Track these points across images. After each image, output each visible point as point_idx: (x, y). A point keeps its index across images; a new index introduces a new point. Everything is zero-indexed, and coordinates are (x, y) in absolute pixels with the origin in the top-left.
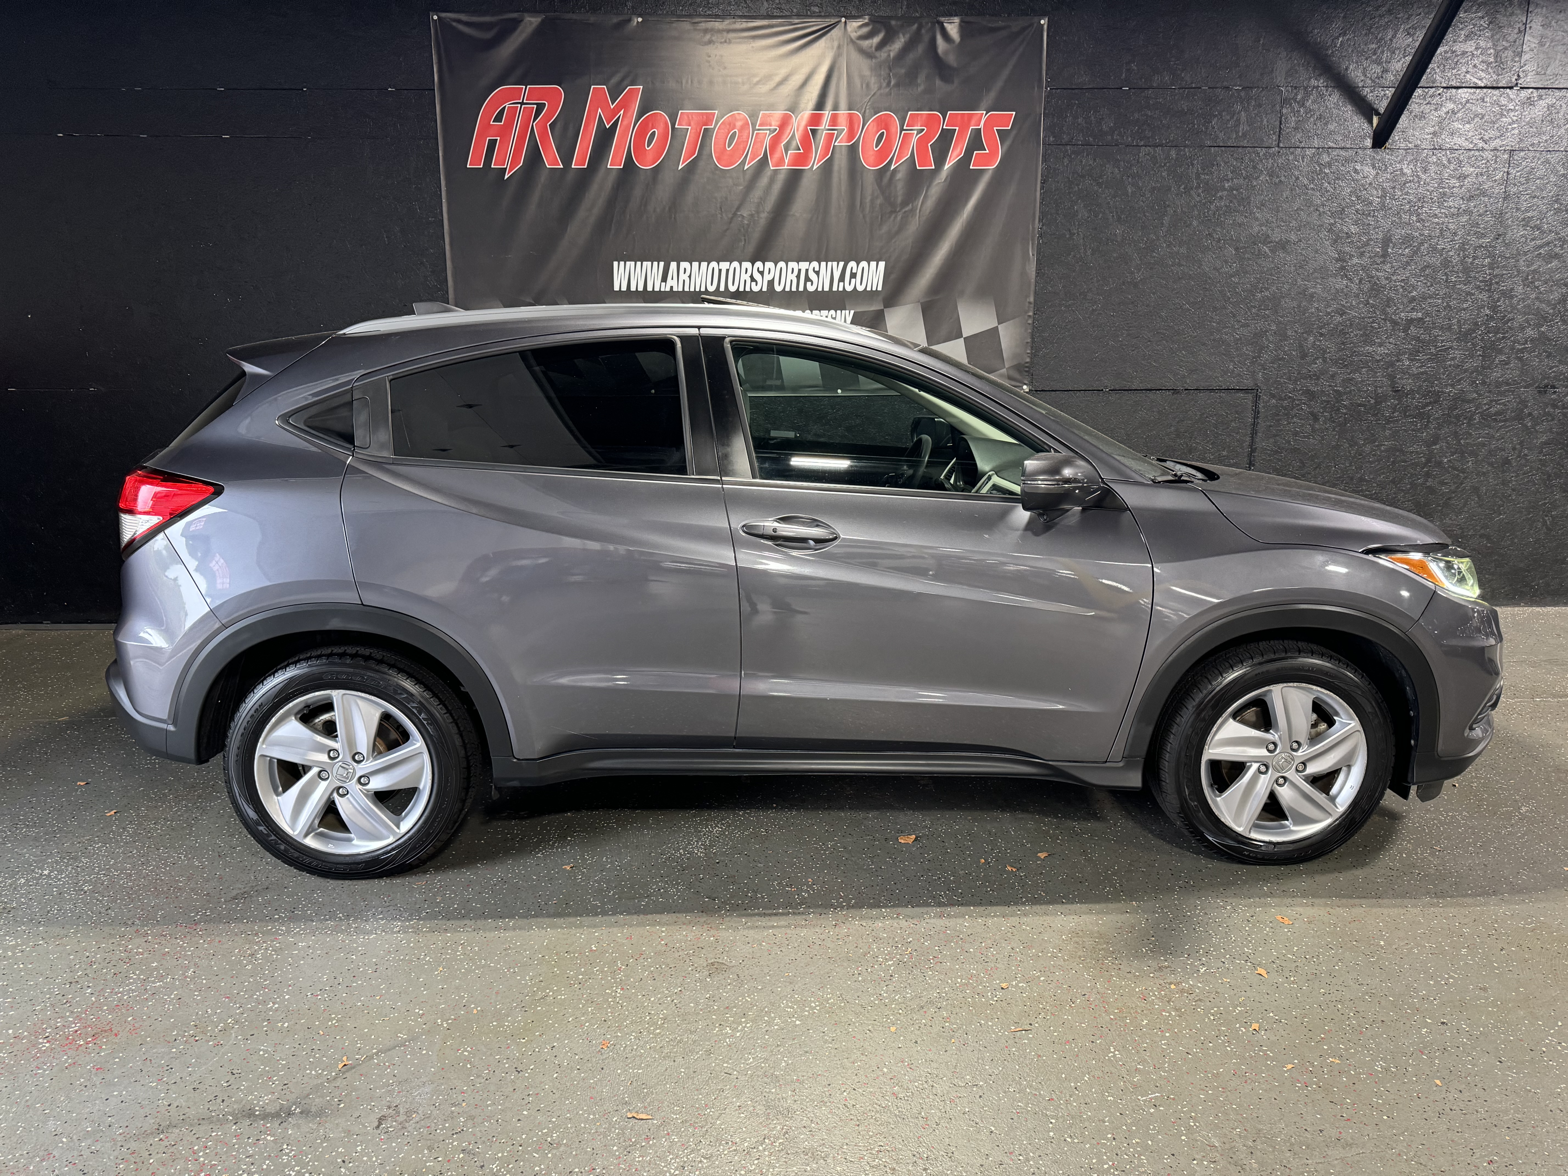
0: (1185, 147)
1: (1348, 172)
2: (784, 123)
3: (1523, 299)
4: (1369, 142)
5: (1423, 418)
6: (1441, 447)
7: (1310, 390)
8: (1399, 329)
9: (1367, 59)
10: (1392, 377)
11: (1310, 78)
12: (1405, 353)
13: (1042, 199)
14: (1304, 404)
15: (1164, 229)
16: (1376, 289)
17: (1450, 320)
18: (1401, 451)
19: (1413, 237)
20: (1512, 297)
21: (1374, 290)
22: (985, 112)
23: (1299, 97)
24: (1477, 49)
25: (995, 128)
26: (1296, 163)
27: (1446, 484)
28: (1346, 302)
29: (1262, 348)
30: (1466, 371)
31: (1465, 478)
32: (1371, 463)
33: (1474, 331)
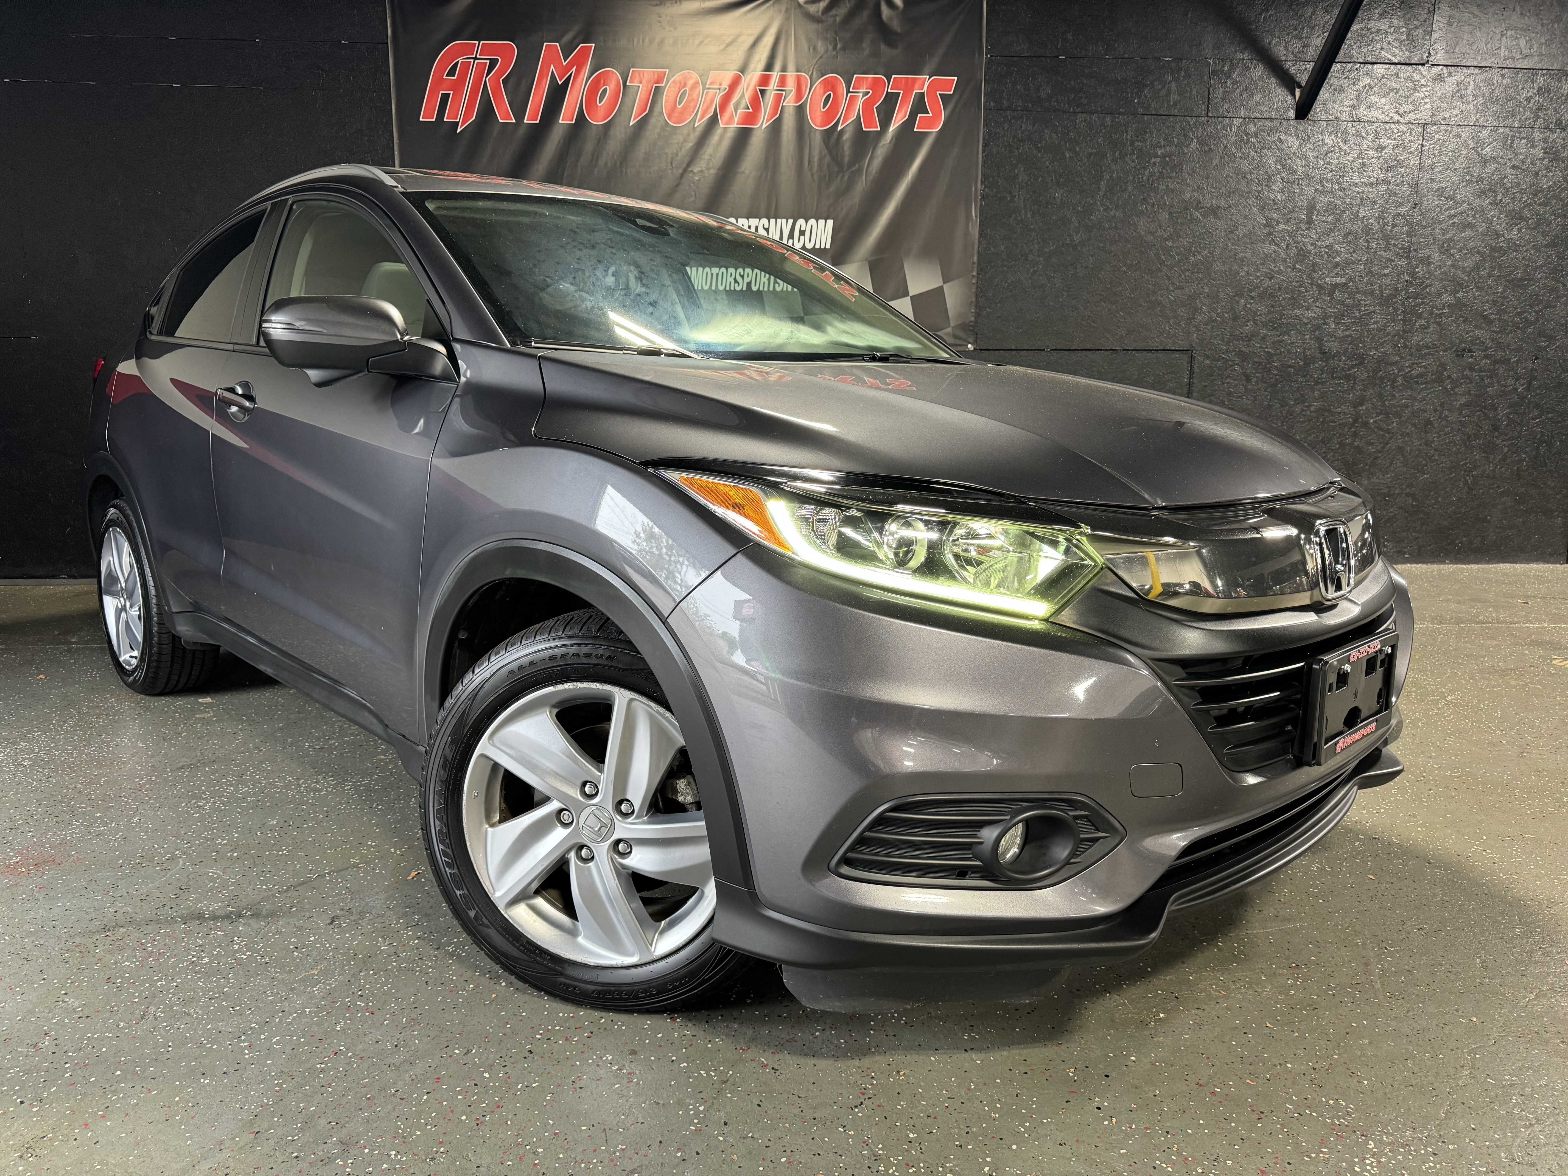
0: (1120, 114)
1: (1274, 142)
2: (735, 83)
3: (1440, 266)
4: (1292, 114)
5: (1349, 380)
6: (1367, 408)
7: (1242, 351)
8: (1325, 293)
9: (1288, 34)
10: (1319, 340)
11: (1236, 51)
12: (1331, 316)
13: (984, 162)
14: (1237, 364)
15: (1101, 193)
16: (1302, 254)
17: (1372, 285)
18: (1329, 411)
19: (1336, 205)
20: (1429, 264)
21: (1301, 255)
22: (928, 77)
23: (1226, 68)
24: (1390, 27)
25: (938, 93)
26: (1224, 132)
27: (1372, 444)
28: (1275, 267)
29: (1196, 310)
30: (1388, 334)
31: (1390, 438)
32: (1302, 422)
33: (1395, 296)
